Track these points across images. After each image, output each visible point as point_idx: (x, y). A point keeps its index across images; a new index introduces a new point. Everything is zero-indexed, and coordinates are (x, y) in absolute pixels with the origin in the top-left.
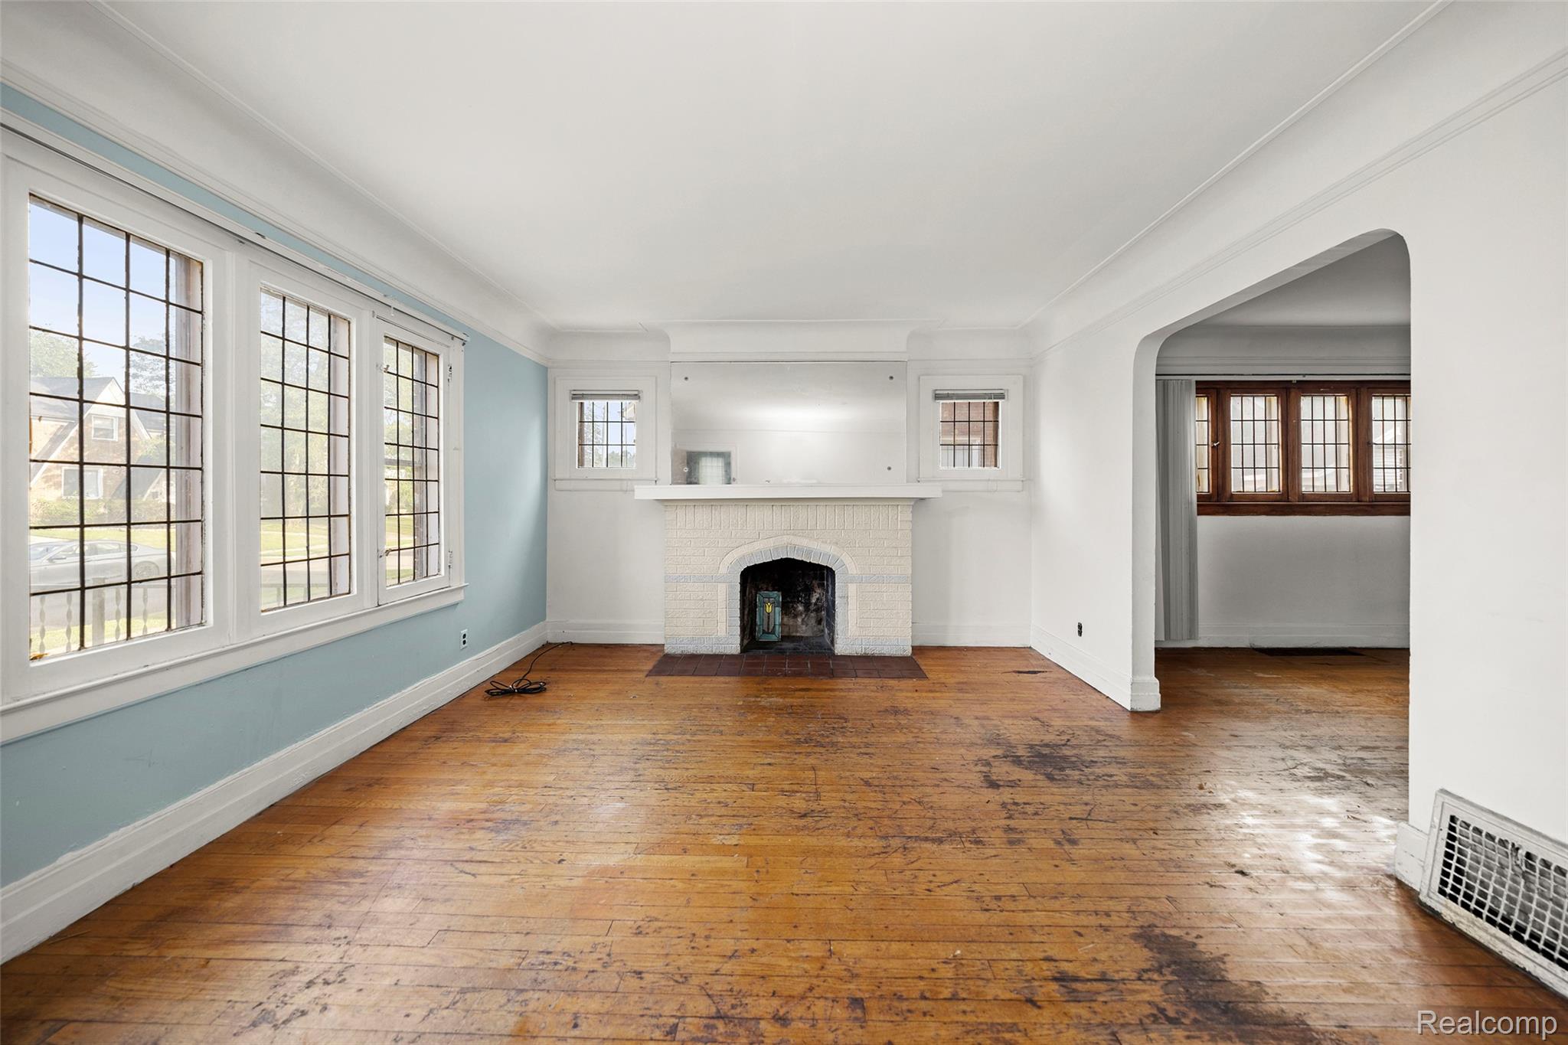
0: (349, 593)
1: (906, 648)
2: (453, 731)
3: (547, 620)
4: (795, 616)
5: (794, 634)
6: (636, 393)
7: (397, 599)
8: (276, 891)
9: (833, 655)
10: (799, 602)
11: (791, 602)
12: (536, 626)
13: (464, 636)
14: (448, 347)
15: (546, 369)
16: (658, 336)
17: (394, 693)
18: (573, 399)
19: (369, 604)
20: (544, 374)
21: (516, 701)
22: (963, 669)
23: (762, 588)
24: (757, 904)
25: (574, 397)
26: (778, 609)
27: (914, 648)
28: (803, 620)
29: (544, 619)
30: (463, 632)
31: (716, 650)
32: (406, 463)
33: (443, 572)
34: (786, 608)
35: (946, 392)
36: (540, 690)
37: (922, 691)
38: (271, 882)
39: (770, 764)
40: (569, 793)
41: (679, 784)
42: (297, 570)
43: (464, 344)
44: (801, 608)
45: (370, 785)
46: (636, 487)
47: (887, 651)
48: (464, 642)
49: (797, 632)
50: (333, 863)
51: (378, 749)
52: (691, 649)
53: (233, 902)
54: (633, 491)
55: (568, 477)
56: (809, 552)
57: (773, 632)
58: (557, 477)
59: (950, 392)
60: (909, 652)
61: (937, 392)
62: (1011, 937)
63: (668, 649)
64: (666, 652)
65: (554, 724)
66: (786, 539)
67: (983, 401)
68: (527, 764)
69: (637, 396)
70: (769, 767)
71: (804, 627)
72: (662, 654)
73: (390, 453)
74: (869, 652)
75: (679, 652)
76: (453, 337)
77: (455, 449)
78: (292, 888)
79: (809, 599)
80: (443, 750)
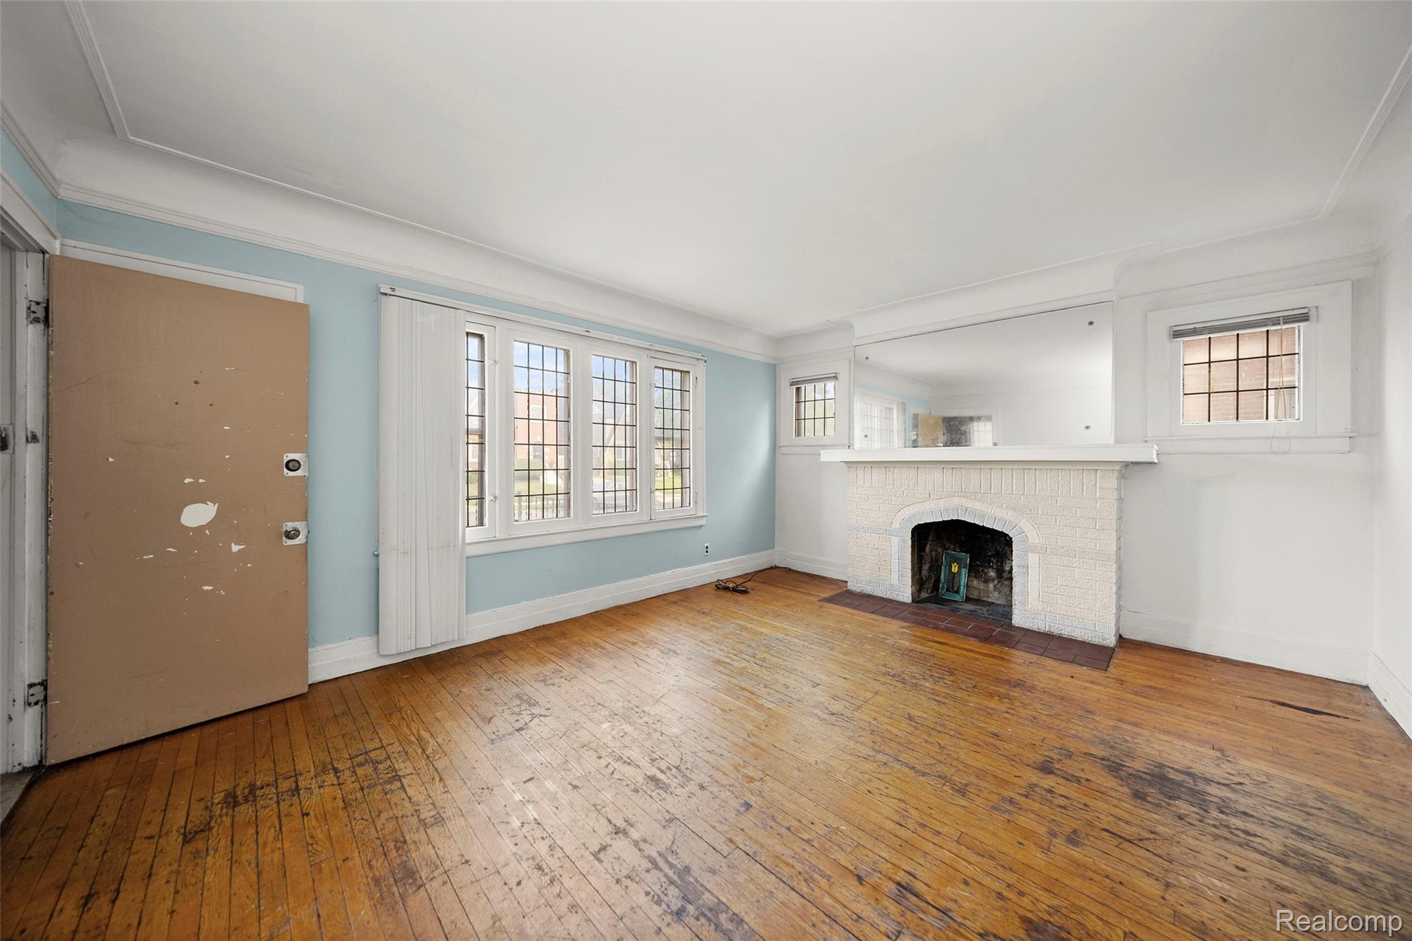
0: (636, 511)
1: (1108, 637)
2: (685, 601)
3: (776, 549)
4: (987, 581)
5: (985, 599)
6: (834, 375)
7: (662, 517)
8: (576, 643)
9: (1011, 626)
10: (990, 567)
11: (981, 566)
12: (766, 552)
13: (707, 548)
14: (695, 365)
15: (775, 365)
16: (845, 327)
17: (661, 572)
18: (791, 385)
19: (646, 518)
20: (773, 370)
21: (729, 595)
22: (1177, 676)
23: (949, 548)
24: (748, 739)
25: (792, 384)
26: (964, 571)
27: (1121, 639)
28: (995, 586)
29: (773, 548)
30: (706, 545)
31: (888, 595)
32: (668, 439)
33: (691, 505)
34: (974, 571)
35: (1192, 326)
36: (745, 592)
37: (1079, 679)
38: (576, 639)
39: (845, 678)
40: (709, 648)
41: (771, 667)
42: (610, 496)
43: (706, 361)
44: (992, 574)
45: (633, 615)
46: (821, 451)
47: (1079, 634)
48: (707, 552)
49: (988, 597)
50: (598, 641)
51: (648, 601)
52: (868, 590)
53: (562, 641)
54: (820, 455)
55: (788, 444)
56: (983, 516)
57: (957, 592)
58: (781, 445)
59: (1197, 326)
60: (1111, 641)
61: (1176, 329)
62: (899, 847)
63: (851, 586)
64: (849, 588)
65: (736, 612)
66: (956, 501)
67: (1265, 329)
68: (703, 628)
69: (836, 378)
70: (844, 680)
71: (996, 594)
72: (845, 589)
73: (659, 433)
74: (1056, 630)
75: (859, 590)
76: (698, 359)
77: (700, 429)
78: (581, 644)
79: (1002, 566)
80: (674, 608)
